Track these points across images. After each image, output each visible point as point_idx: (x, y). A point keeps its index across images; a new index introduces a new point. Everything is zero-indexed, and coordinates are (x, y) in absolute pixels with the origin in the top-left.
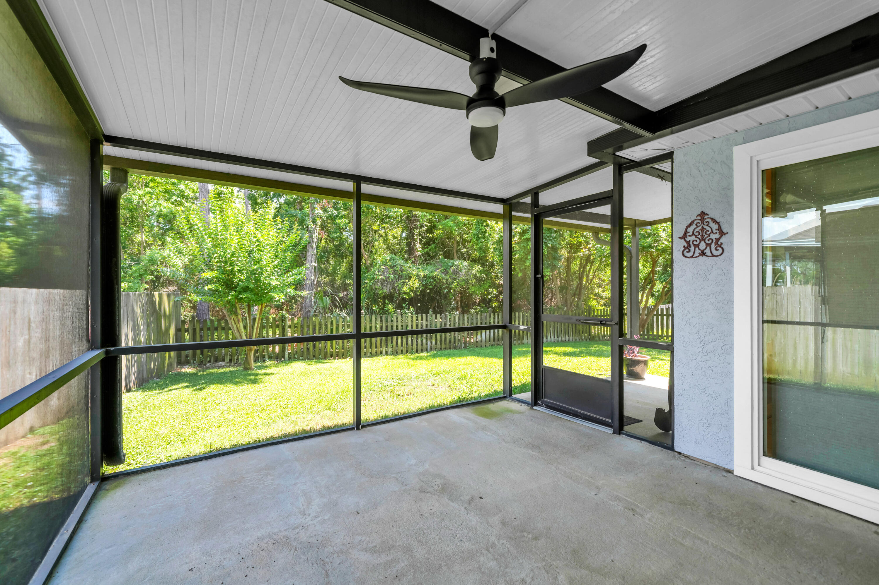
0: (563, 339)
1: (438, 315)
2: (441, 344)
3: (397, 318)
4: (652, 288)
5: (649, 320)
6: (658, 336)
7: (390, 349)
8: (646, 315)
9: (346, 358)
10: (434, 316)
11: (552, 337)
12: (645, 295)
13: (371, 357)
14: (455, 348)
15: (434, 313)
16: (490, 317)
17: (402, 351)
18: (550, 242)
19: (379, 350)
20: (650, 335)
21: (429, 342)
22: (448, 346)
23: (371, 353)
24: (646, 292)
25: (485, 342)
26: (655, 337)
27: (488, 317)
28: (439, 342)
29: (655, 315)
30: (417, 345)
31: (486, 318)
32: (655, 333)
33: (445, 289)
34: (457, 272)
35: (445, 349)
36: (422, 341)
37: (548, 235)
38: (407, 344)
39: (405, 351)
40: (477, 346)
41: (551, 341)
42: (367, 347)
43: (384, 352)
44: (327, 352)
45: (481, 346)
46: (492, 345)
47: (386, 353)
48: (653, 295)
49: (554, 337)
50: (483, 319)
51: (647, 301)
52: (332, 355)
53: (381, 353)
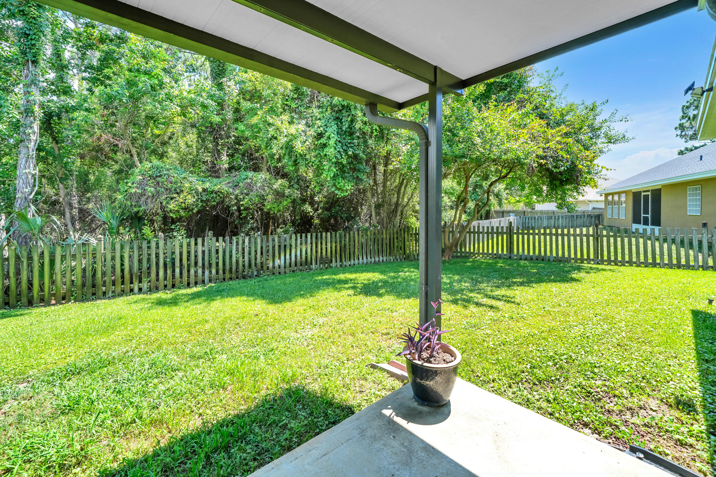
0: (377, 259)
1: (221, 239)
2: (224, 273)
3: (157, 244)
4: (465, 206)
5: (462, 239)
6: (470, 253)
7: (145, 286)
8: (459, 232)
9: (69, 301)
10: (214, 239)
11: (365, 258)
12: (458, 212)
13: (114, 297)
14: (244, 277)
15: (214, 235)
16: (291, 238)
17: (165, 286)
18: (350, 149)
19: (127, 287)
20: (463, 252)
21: (207, 272)
22: (234, 276)
23: (113, 292)
24: (460, 209)
25: (285, 267)
26: (468, 255)
27: (288, 239)
28: (221, 272)
29: (467, 232)
30: (189, 277)
31: (285, 240)
32: (468, 250)
33: (233, 206)
34: (250, 187)
35: (231, 279)
36: (196, 272)
37: (349, 141)
38: (173, 276)
39: (169, 285)
40: (274, 274)
41: (363, 263)
42: (107, 284)
43: (136, 289)
44: (33, 296)
45: (279, 273)
46: (293, 271)
47: (140, 289)
48: (465, 212)
49: (367, 258)
50: (282, 241)
51: (460, 218)
52: (42, 300)
53: (132, 290)
